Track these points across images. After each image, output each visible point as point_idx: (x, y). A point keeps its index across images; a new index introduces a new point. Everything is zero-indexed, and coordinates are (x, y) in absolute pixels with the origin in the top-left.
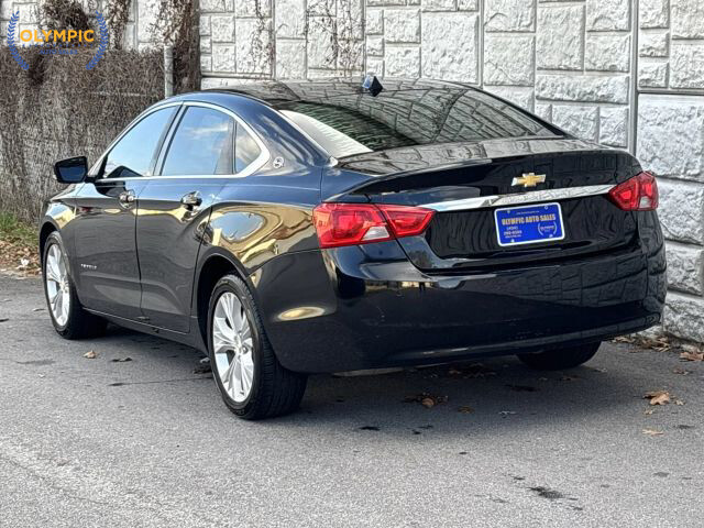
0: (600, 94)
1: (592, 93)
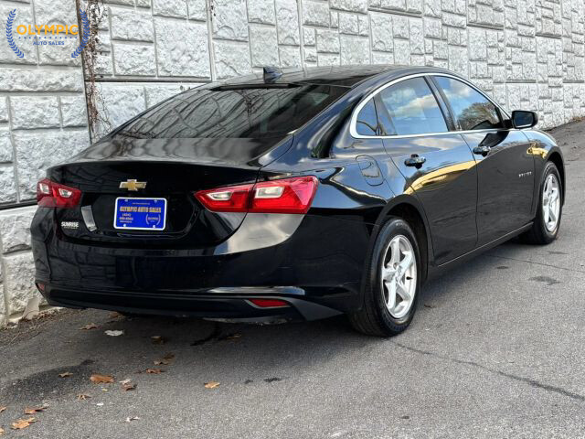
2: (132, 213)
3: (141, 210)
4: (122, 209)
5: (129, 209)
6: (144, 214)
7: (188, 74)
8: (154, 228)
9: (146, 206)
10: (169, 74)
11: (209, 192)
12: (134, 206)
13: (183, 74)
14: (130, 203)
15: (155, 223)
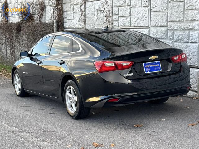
0: (190, 27)
1: (187, 27)
2: (149, 67)
3: (152, 66)
4: (146, 66)
5: (148, 66)
6: (154, 67)
7: (139, 26)
8: (158, 71)
9: (154, 64)
10: (134, 26)
11: (175, 57)
12: (149, 65)
13: (138, 26)
14: (148, 64)
15: (158, 69)
